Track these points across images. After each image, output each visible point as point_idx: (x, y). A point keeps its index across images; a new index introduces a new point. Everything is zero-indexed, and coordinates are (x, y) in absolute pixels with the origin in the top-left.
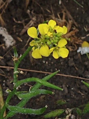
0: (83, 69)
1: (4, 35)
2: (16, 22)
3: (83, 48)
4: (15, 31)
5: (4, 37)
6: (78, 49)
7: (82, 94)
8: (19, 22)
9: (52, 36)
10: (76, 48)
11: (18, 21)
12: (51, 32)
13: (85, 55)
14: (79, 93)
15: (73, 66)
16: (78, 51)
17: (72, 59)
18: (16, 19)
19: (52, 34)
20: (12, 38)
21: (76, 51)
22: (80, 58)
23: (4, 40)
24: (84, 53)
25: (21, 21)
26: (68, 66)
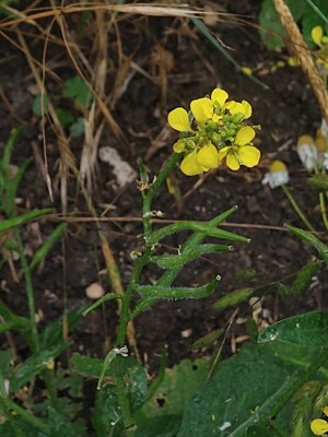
0: (278, 215)
1: (112, 162)
2: (135, 134)
3: (274, 175)
4: (134, 153)
5: (112, 167)
6: (263, 177)
7: (281, 266)
8: (141, 135)
9: (221, 123)
10: (260, 175)
11: (137, 132)
12: (219, 115)
13: (279, 188)
14: (274, 266)
15: (257, 213)
16: (265, 181)
17: (254, 199)
18: (135, 129)
19: (221, 117)
20: (129, 168)
21: (260, 182)
22: (270, 195)
23: (115, 172)
24: (277, 184)
25: (144, 131)
26: (248, 213)
